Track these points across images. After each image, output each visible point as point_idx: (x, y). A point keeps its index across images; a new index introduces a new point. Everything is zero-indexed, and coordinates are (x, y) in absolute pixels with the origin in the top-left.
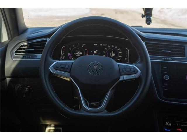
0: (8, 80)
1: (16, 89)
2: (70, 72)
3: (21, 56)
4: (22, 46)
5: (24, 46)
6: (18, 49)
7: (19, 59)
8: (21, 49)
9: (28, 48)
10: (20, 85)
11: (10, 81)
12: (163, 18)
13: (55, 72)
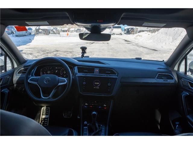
0: (15, 85)
1: (19, 89)
2: (37, 82)
3: (20, 74)
4: (21, 70)
5: (22, 70)
6: (19, 71)
7: (19, 76)
8: (21, 71)
9: (24, 71)
10: (20, 88)
11: (16, 86)
12: (137, 42)
13: (31, 82)
